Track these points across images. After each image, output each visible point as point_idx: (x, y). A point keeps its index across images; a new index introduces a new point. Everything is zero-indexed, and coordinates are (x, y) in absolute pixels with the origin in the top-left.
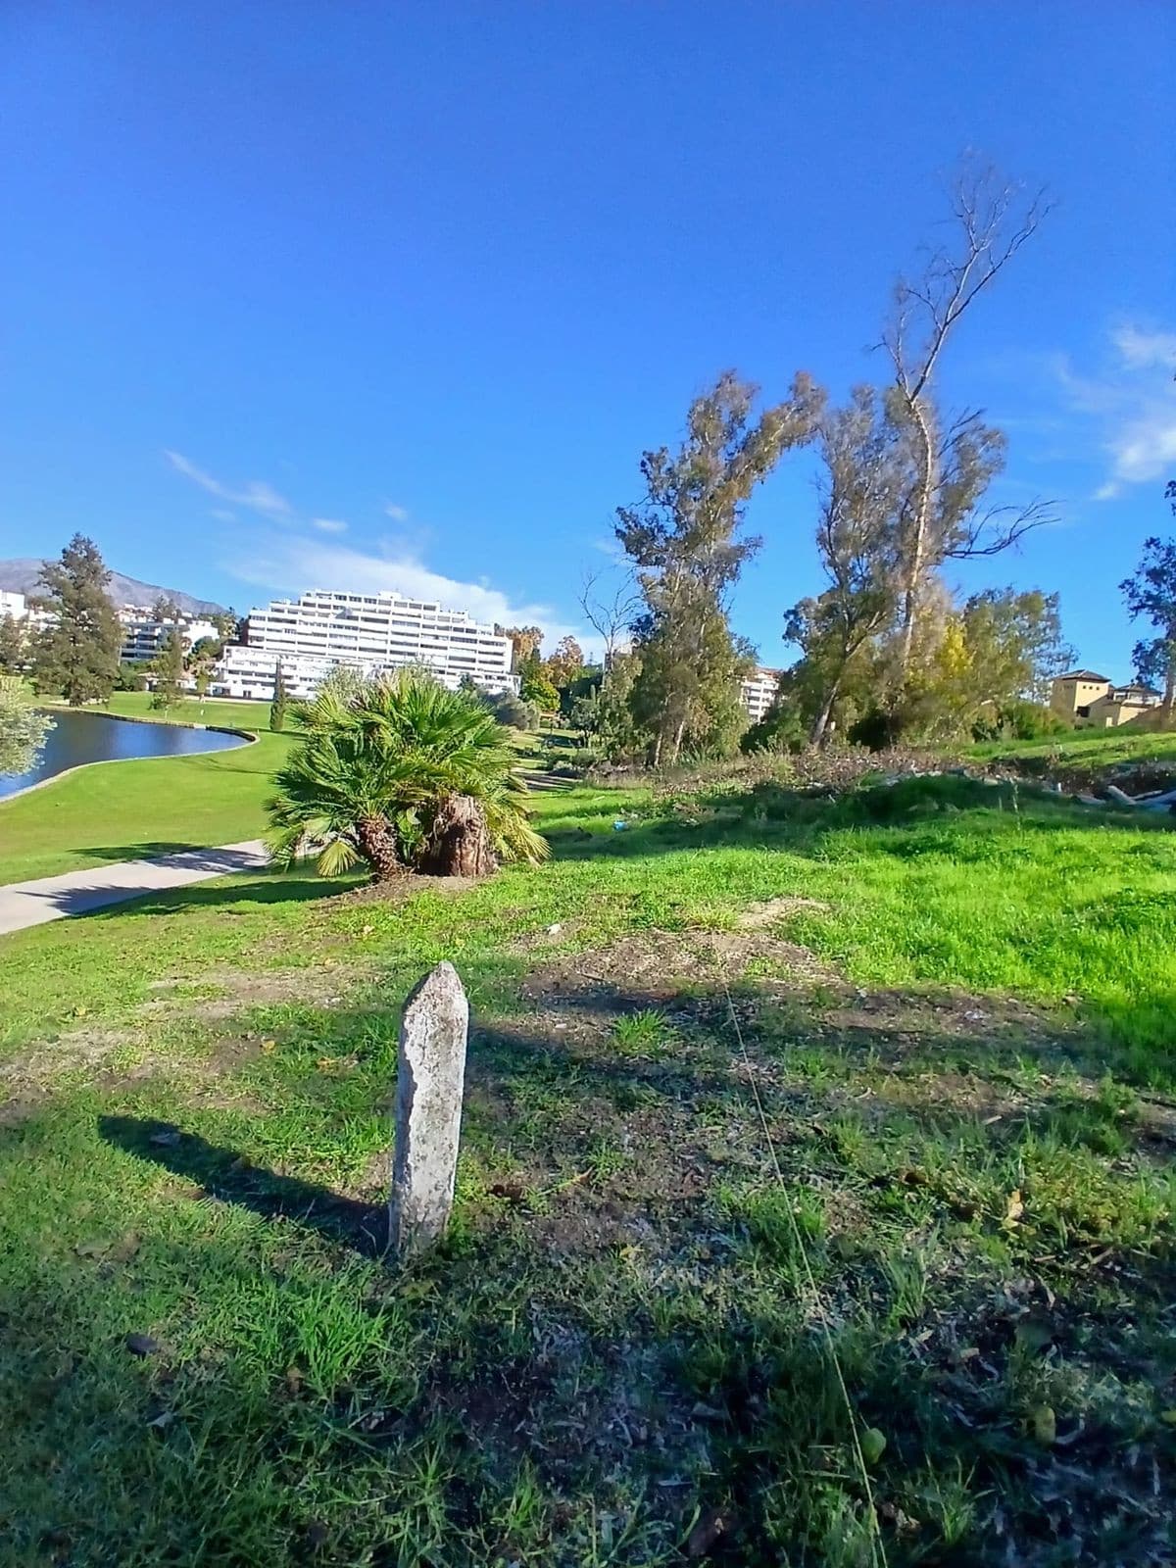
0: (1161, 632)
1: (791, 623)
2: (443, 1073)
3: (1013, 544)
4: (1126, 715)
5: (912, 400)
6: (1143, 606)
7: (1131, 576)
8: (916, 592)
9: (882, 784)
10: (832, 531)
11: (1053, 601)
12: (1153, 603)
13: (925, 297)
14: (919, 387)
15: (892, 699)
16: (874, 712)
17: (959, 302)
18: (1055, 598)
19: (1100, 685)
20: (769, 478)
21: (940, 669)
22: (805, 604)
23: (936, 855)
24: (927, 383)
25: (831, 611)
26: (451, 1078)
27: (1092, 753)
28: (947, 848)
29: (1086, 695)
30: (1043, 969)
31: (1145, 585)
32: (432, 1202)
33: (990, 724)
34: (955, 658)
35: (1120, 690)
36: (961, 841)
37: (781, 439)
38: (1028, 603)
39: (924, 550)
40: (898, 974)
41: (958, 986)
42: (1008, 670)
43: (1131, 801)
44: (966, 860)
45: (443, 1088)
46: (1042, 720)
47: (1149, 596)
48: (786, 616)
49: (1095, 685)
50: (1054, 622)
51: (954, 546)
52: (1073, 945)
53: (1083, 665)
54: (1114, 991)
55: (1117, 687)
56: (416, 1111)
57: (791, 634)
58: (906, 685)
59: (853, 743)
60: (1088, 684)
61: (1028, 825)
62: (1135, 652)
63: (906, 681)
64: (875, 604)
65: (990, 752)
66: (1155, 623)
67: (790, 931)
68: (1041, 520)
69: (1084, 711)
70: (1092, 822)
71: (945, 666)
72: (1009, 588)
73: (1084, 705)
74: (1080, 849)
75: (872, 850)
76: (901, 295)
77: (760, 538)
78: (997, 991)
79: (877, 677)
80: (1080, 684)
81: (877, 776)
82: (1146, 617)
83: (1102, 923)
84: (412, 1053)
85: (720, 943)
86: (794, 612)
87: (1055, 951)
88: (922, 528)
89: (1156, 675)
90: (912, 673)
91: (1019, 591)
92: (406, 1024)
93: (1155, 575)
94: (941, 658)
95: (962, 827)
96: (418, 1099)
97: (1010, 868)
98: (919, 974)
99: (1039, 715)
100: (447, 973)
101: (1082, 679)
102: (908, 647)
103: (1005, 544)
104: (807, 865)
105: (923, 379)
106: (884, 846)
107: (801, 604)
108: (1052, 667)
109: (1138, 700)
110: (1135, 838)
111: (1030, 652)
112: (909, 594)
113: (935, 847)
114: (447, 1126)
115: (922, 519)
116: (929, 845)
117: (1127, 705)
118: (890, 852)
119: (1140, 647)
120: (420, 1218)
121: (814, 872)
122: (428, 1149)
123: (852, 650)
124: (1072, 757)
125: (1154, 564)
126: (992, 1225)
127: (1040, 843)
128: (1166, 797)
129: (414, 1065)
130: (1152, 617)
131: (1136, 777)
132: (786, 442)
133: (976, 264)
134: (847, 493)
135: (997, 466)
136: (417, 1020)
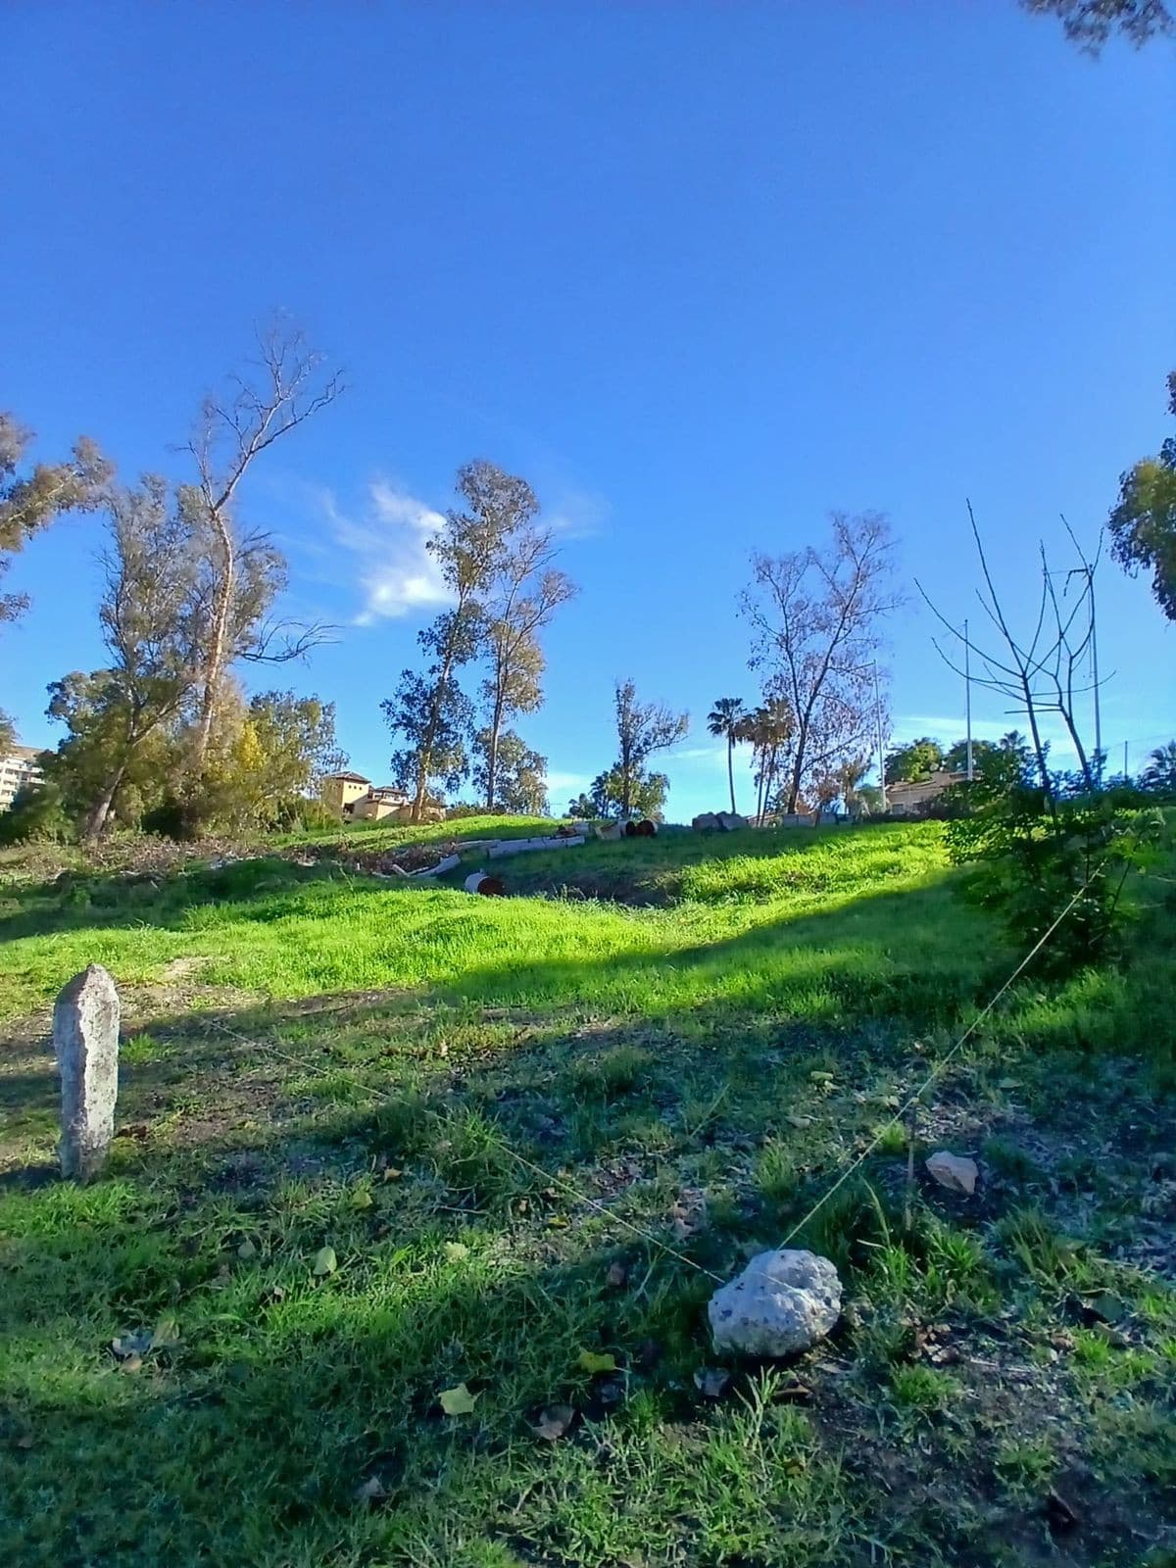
0: (412, 746)
1: (55, 698)
2: (104, 1041)
3: (300, 655)
4: (383, 811)
5: (216, 509)
6: (400, 724)
7: (391, 698)
8: (214, 688)
9: (204, 869)
10: (120, 610)
11: (328, 710)
12: (407, 722)
13: (234, 422)
14: (223, 499)
15: (189, 790)
16: (169, 799)
17: (263, 437)
18: (331, 707)
19: (361, 785)
20: (38, 532)
21: (236, 762)
22: (75, 679)
23: (294, 916)
24: (230, 498)
25: (112, 692)
26: (111, 1044)
27: (373, 841)
28: (301, 911)
29: (351, 794)
30: (401, 969)
31: (401, 707)
32: (102, 1133)
33: (272, 816)
34: (250, 754)
35: (377, 791)
36: (312, 905)
37: (60, 498)
38: (307, 709)
39: (223, 650)
40: (311, 988)
41: (351, 986)
42: (289, 769)
43: (408, 875)
44: (323, 917)
45: (105, 1051)
46: (318, 814)
47: (404, 716)
48: (50, 688)
49: (358, 785)
50: (327, 727)
51: (249, 649)
52: (414, 954)
53: (349, 768)
54: (445, 972)
55: (375, 788)
56: (88, 1068)
57: (53, 710)
58: (203, 776)
59: (149, 833)
60: (353, 784)
61: (358, 890)
62: (393, 760)
63: (204, 771)
64: (166, 693)
65: (286, 841)
66: (408, 739)
67: (208, 977)
68: (323, 640)
69: (350, 807)
70: (398, 887)
71: (241, 760)
72: (289, 693)
73: (349, 802)
74: (399, 902)
75: (235, 918)
76: (209, 411)
77: (26, 597)
78: (380, 986)
79: (174, 765)
80: (346, 784)
81: (198, 862)
82: (402, 733)
83: (429, 939)
84: (85, 1027)
85: (156, 992)
86: (60, 686)
87: (406, 959)
88: (222, 629)
89: (411, 780)
90: (210, 765)
91: (298, 696)
92: (79, 1006)
93: (409, 700)
94: (237, 751)
95: (308, 895)
96: (90, 1060)
97: (357, 918)
98: (324, 987)
99: (315, 810)
100: (100, 971)
101: (347, 779)
102: (206, 739)
103: (293, 655)
104: (186, 936)
105: (227, 494)
106: (243, 914)
107: (69, 678)
108: (327, 768)
109: (391, 800)
110: (430, 894)
111: (309, 752)
112: (207, 688)
113: (290, 911)
114: (110, 1078)
115: (222, 620)
116: (287, 910)
117: (383, 804)
118: (252, 919)
119: (398, 756)
120: (95, 1146)
121: (193, 939)
122: (97, 1095)
123: (139, 736)
124: (357, 845)
125: (407, 691)
126: (436, 1056)
127: (370, 900)
128: (433, 871)
129: (85, 1036)
130: (405, 734)
131: (410, 858)
132: (65, 502)
133: (280, 409)
134: (137, 574)
135: (283, 583)
136: (87, 1003)
